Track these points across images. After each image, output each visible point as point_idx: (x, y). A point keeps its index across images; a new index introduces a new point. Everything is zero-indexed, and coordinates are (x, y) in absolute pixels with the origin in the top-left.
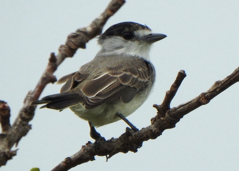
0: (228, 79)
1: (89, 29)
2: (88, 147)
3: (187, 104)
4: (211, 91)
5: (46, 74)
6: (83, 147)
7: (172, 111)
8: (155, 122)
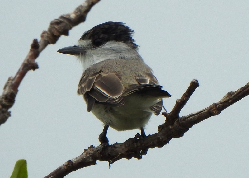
0: (241, 90)
1: (73, 16)
2: (91, 151)
3: (197, 114)
4: (222, 102)
5: (28, 60)
6: (85, 150)
7: (181, 120)
8: (163, 130)
